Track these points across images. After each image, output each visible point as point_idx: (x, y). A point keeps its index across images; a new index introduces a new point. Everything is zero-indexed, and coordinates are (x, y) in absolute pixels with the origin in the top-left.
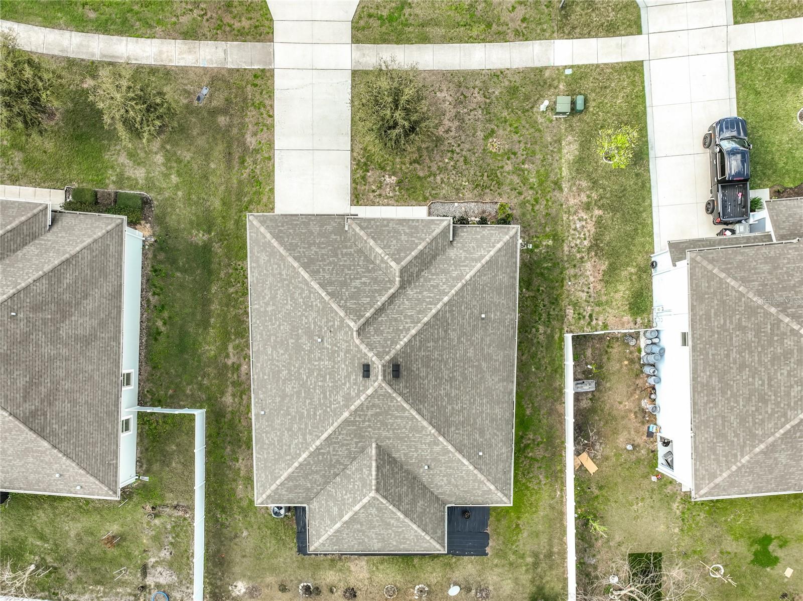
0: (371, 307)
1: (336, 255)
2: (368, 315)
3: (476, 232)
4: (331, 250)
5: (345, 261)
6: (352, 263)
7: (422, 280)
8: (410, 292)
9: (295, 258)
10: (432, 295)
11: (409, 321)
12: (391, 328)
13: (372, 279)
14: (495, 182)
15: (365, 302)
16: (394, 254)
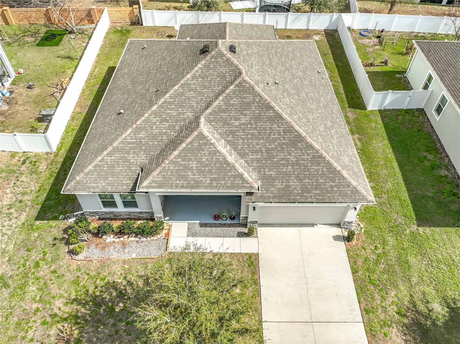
0: (229, 94)
1: (268, 151)
2: (232, 87)
3: (112, 184)
4: (274, 157)
5: (258, 144)
6: (250, 141)
7: (177, 128)
8: (190, 115)
9: (312, 147)
10: (169, 111)
11: (192, 86)
12: (209, 79)
13: (228, 124)
14: (82, 284)
15: (235, 100)
16: (205, 144)
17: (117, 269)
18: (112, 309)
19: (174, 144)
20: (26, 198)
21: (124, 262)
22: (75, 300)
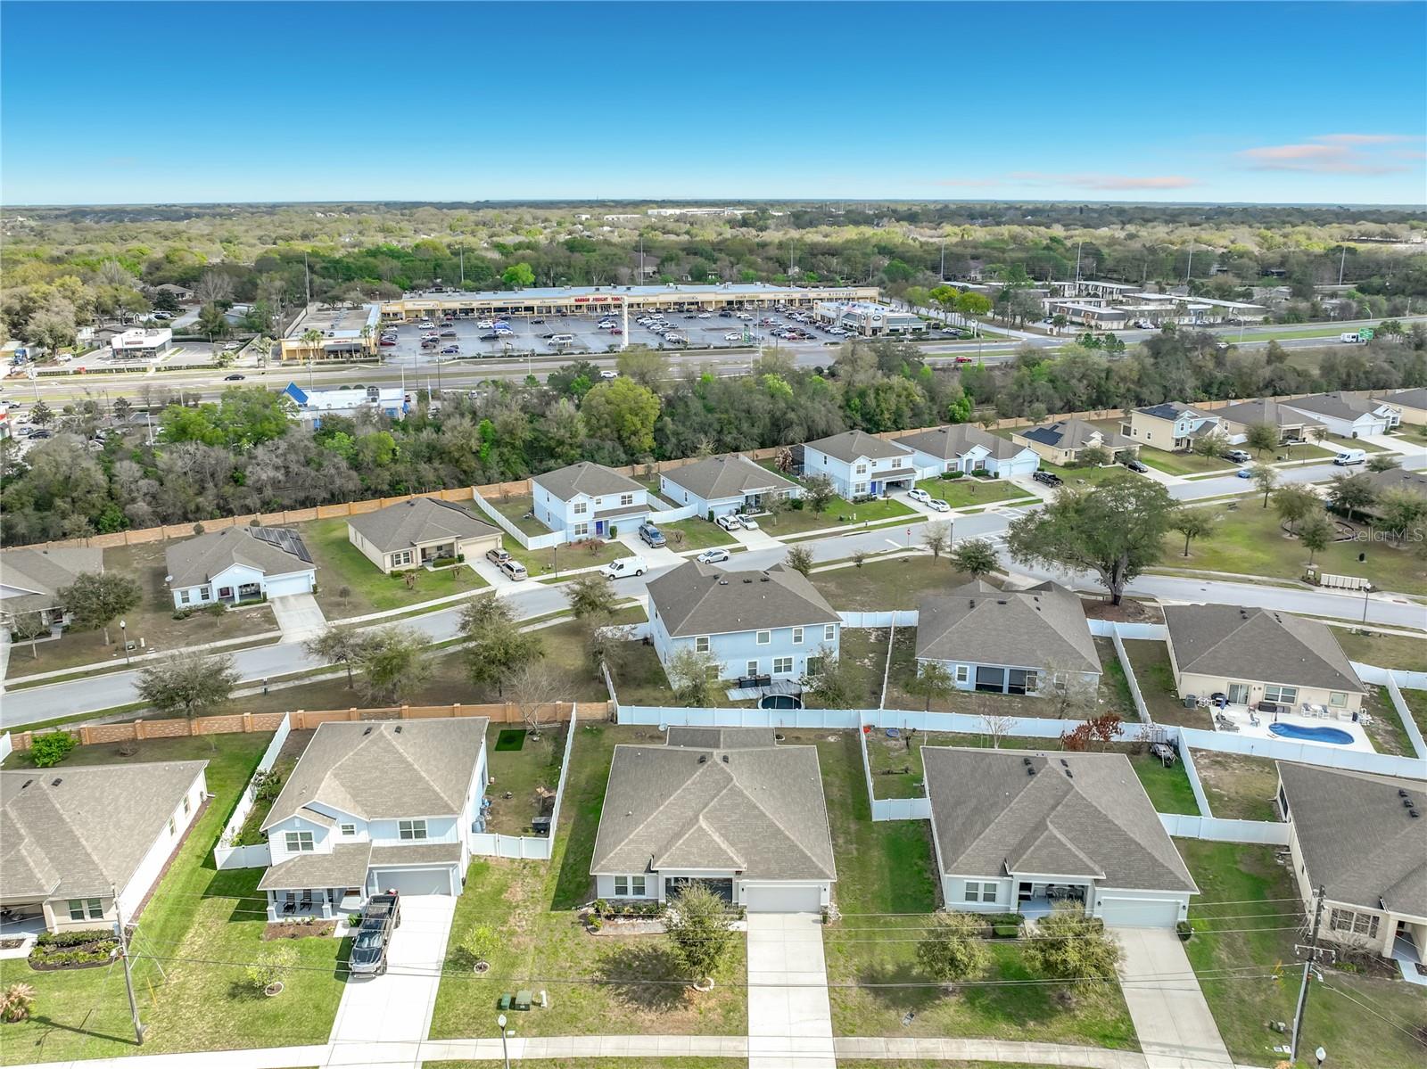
0: (722, 796)
1: (754, 841)
2: (725, 791)
3: (626, 871)
4: (758, 846)
5: (745, 836)
6: (740, 833)
7: (680, 823)
8: (691, 813)
9: (788, 838)
10: (673, 811)
11: (692, 790)
12: (706, 784)
13: (722, 820)
14: (602, 950)
15: (727, 801)
16: (703, 835)
17: (631, 941)
18: (630, 965)
19: (678, 835)
20: (536, 895)
21: (635, 936)
22: (600, 960)
